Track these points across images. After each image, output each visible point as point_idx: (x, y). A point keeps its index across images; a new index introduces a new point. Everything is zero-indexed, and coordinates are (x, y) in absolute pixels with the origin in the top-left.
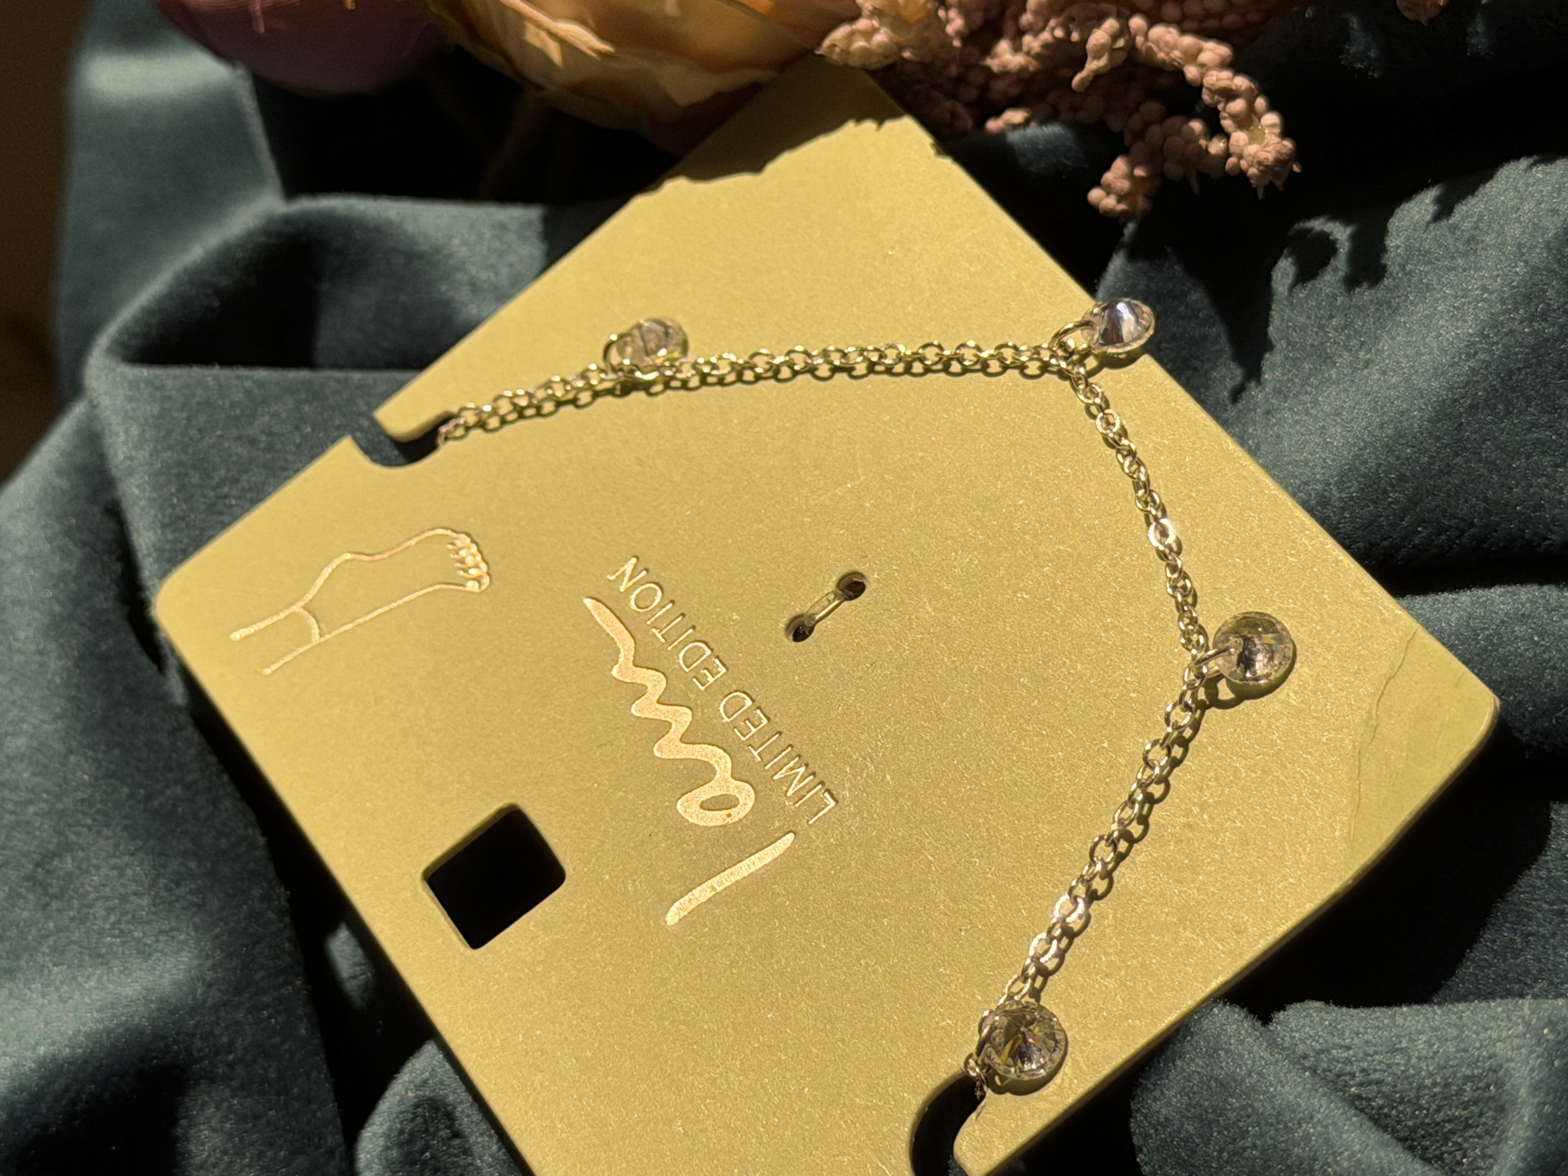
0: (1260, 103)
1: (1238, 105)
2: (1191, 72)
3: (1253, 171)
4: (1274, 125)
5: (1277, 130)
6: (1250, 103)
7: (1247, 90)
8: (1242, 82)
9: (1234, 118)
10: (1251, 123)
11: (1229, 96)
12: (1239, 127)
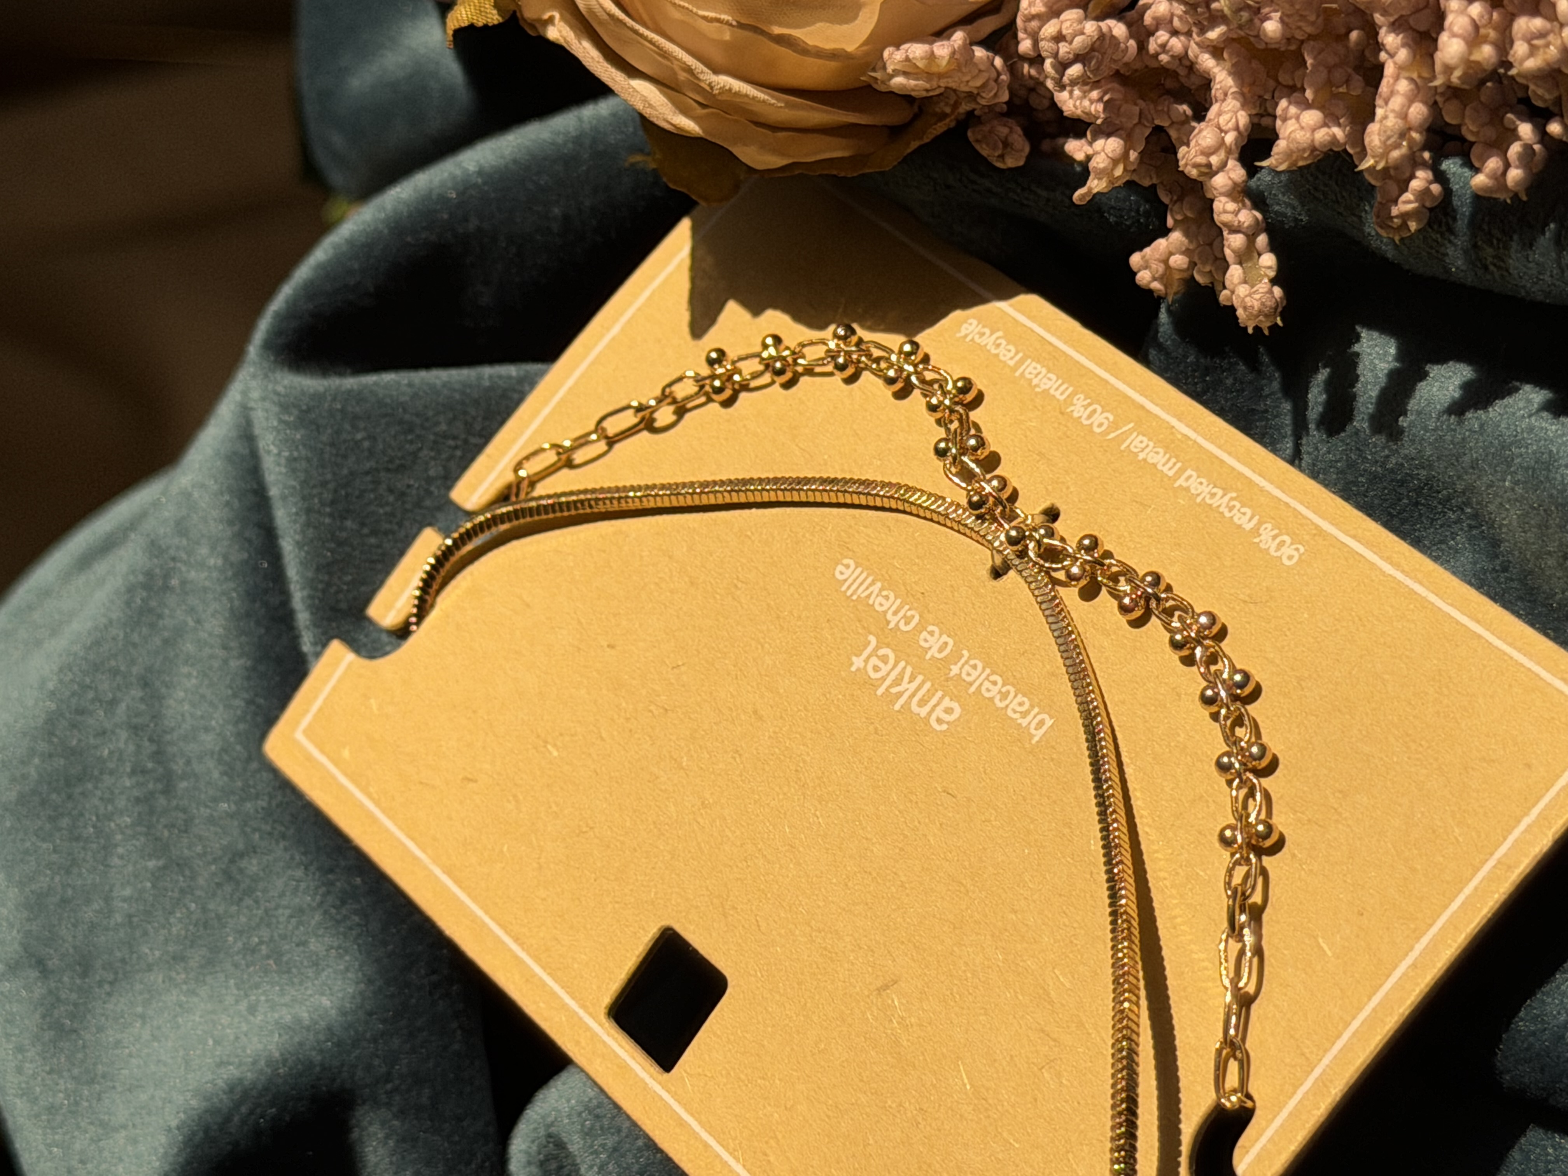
0: (1262, 240)
1: (1239, 240)
3: (1240, 312)
4: (1270, 268)
5: (1272, 274)
6: (1251, 238)
7: (1249, 227)
8: (1247, 217)
9: (1234, 251)
10: (1250, 260)
11: (1234, 229)
12: (1239, 262)
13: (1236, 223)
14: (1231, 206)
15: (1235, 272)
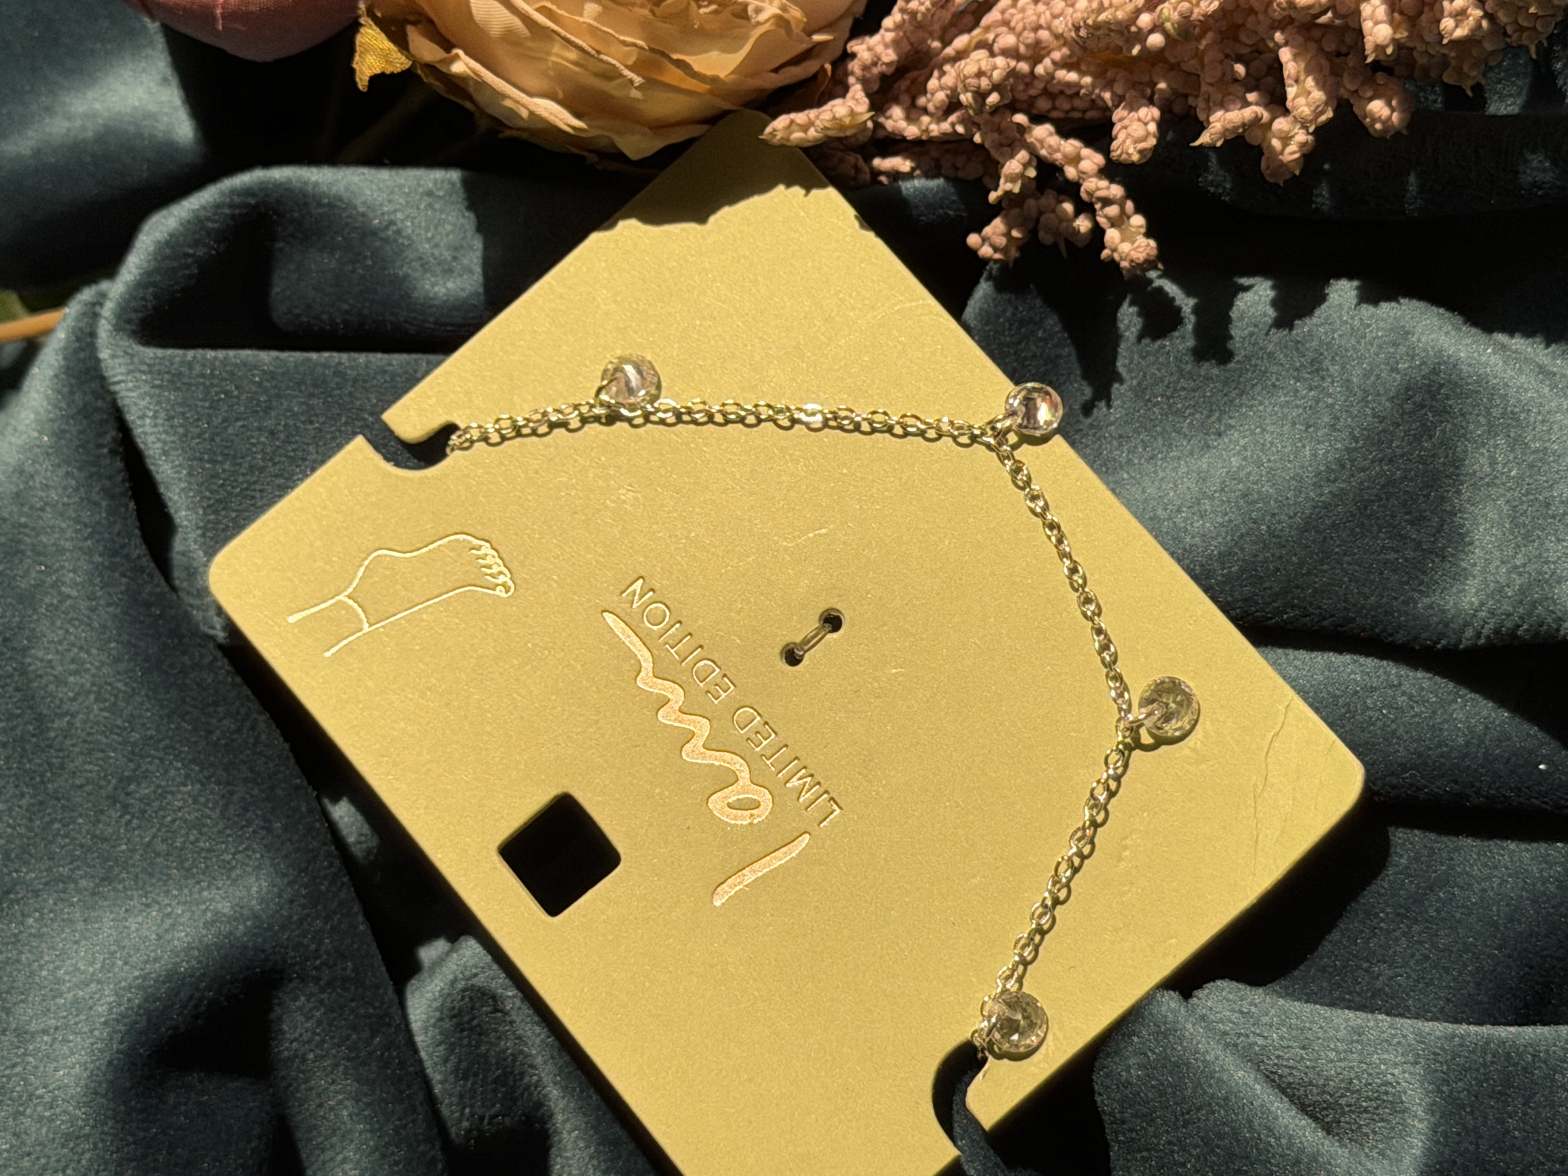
0: (1130, 205)
1: (1112, 210)
2: (1071, 172)
3: (1124, 264)
4: (1141, 226)
5: (1143, 230)
6: (1122, 206)
7: (1120, 197)
8: (1116, 191)
9: (1109, 218)
10: (1123, 222)
11: (1107, 202)
12: (1113, 225)
13: (1109, 197)
14: (1104, 183)
15: (1112, 235)
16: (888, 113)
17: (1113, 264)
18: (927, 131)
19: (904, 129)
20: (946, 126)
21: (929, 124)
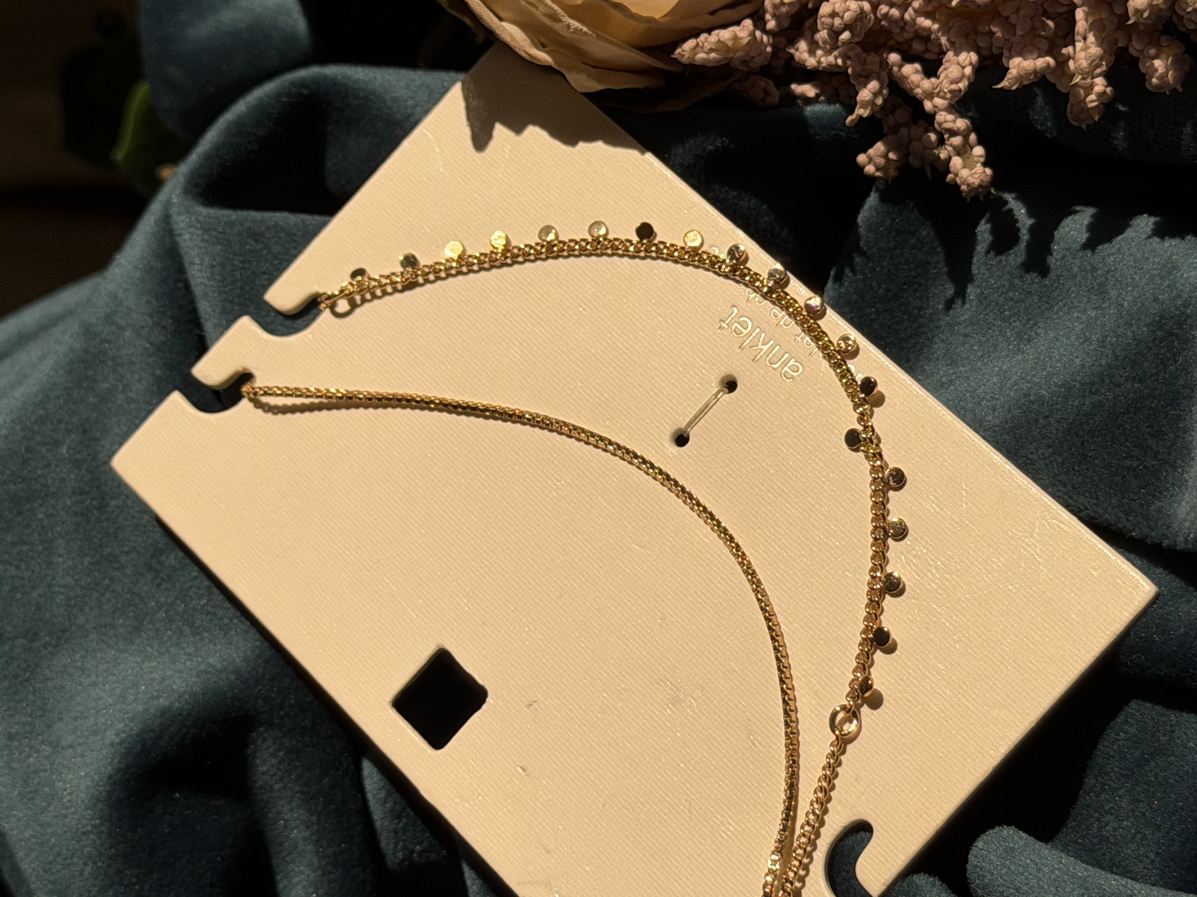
0: (973, 137)
1: (957, 140)
2: (928, 105)
3: (964, 187)
4: (981, 156)
5: (982, 160)
6: (966, 138)
7: (964, 130)
8: (961, 124)
9: (954, 148)
10: (966, 152)
11: (953, 133)
12: (958, 154)
13: (955, 129)
14: (950, 117)
15: (956, 162)
16: (796, 46)
17: (956, 186)
18: (819, 62)
19: (805, 61)
20: (831, 59)
21: (821, 56)
